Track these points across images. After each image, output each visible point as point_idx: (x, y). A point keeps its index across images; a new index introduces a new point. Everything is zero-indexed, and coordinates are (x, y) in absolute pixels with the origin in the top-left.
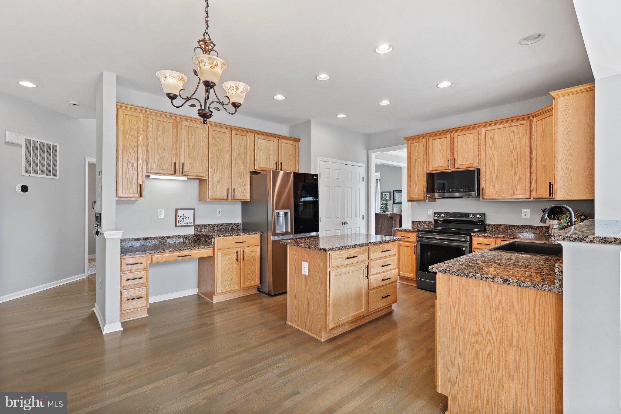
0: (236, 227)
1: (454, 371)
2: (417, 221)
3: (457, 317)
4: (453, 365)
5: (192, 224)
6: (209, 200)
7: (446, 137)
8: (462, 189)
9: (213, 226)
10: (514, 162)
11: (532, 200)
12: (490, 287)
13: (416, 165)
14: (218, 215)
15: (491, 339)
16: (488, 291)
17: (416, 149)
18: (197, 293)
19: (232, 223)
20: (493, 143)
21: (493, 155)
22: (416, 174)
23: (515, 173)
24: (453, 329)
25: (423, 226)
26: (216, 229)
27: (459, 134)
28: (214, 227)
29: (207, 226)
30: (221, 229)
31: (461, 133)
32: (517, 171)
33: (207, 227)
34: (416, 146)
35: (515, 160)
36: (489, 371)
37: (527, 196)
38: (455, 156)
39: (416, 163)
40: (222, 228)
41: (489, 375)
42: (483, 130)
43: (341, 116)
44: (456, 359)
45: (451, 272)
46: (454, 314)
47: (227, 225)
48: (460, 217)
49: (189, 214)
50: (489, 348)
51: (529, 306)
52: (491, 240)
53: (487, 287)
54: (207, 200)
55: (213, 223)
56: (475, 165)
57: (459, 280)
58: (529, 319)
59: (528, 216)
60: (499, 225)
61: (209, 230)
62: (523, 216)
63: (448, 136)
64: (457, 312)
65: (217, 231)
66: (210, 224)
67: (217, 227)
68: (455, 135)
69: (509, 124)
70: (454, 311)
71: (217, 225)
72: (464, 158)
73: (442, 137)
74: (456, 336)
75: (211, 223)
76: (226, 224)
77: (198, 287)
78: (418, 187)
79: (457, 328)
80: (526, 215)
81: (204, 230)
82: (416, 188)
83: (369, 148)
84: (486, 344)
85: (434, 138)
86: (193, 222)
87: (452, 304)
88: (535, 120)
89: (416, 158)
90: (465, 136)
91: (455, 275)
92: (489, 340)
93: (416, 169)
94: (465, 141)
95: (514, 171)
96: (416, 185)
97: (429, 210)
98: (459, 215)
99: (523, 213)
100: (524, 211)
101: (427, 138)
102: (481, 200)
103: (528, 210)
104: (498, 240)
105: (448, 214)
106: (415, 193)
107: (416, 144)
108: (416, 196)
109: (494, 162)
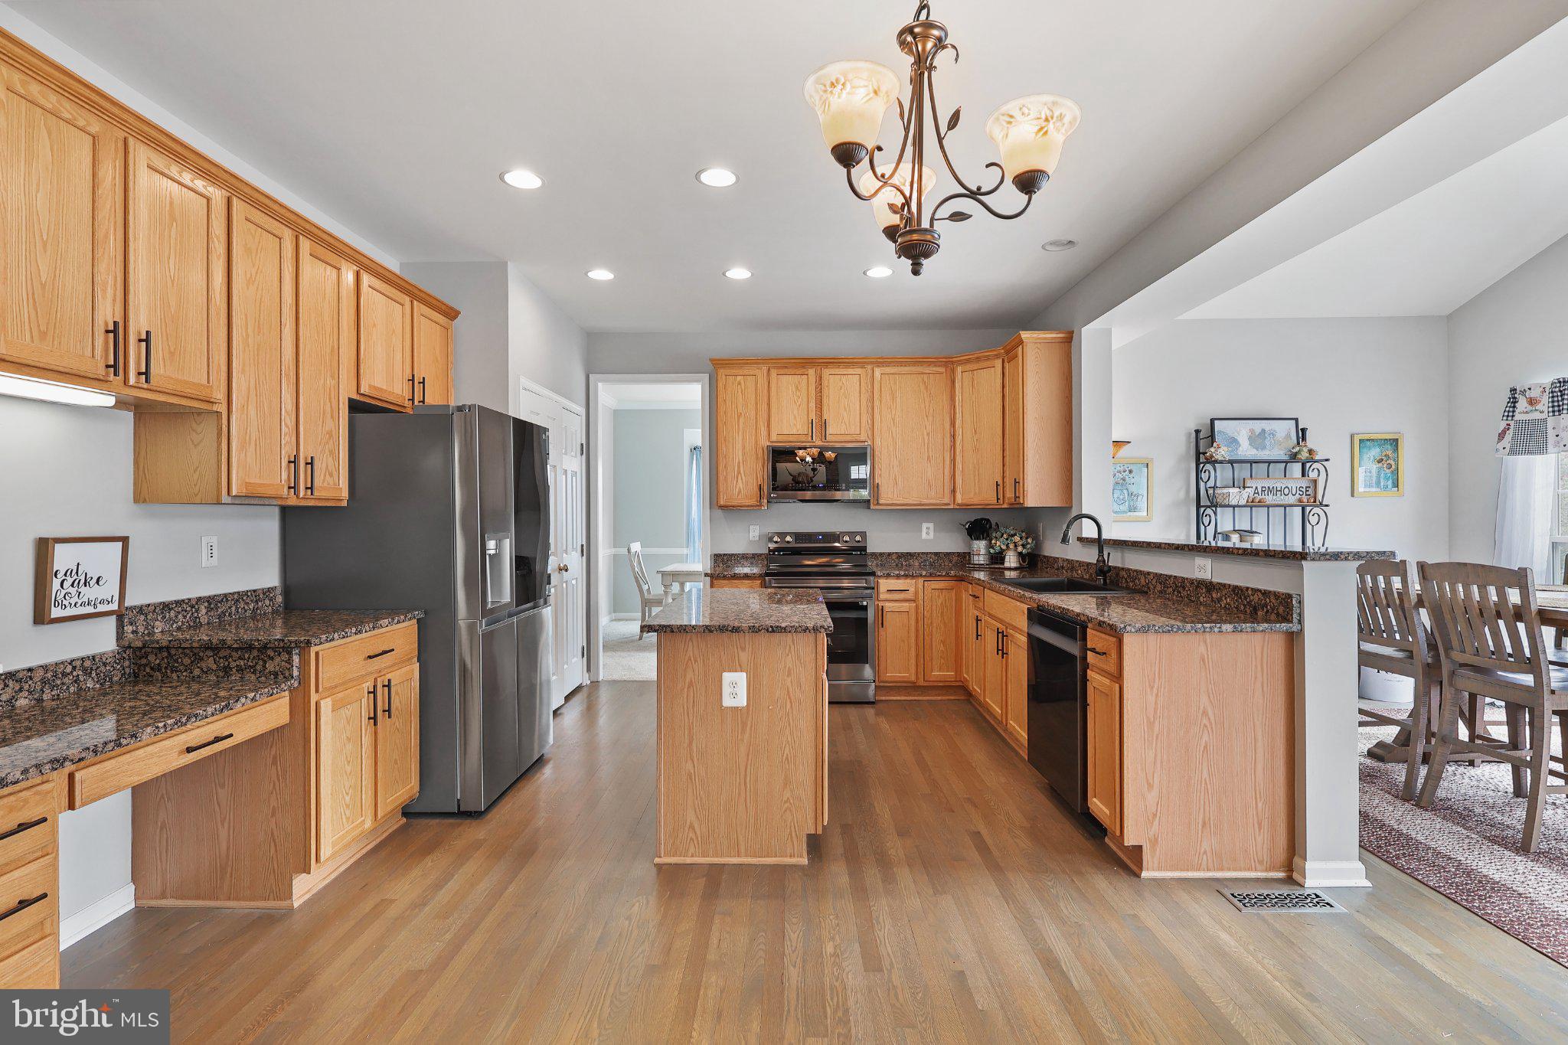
0: (267, 602)
1: (1152, 797)
2: (725, 554)
3: (1156, 703)
4: (1150, 786)
5: (114, 607)
6: (228, 500)
7: (806, 373)
8: (844, 485)
9: (193, 607)
10: (926, 437)
11: (951, 507)
12: (1205, 642)
13: (738, 425)
14: (205, 561)
15: (1208, 725)
16: (1202, 649)
17: (740, 391)
18: (133, 906)
19: (255, 591)
20: (893, 400)
22: (739, 446)
23: (928, 457)
24: (1151, 724)
25: (739, 565)
26: (204, 620)
27: (833, 371)
28: (197, 611)
29: (170, 609)
30: (219, 617)
31: (837, 371)
32: (931, 456)
33: (173, 613)
34: (739, 383)
35: (928, 434)
36: (1205, 775)
37: (948, 500)
38: (825, 417)
39: (738, 421)
40: (224, 613)
41: (1205, 780)
42: (878, 372)
43: (601, 274)
44: (1155, 775)
45: (1157, 628)
46: (1151, 699)
47: (240, 596)
49: (103, 560)
50: (1205, 738)
51: (1256, 658)
52: (908, 581)
53: (1201, 643)
54: (225, 499)
55: (194, 594)
56: (863, 438)
57: (1158, 641)
58: (1256, 678)
59: (931, 536)
60: (889, 554)
61: (180, 624)
62: (924, 536)
63: (811, 372)
64: (1157, 695)
65: (208, 623)
66: (183, 601)
67: (209, 609)
68: (826, 372)
69: (920, 369)
70: (1152, 695)
71: (211, 601)
72: (842, 422)
73: (797, 373)
74: (1155, 735)
75: (185, 597)
76: (236, 596)
77: (134, 880)
78: (743, 476)
79: (1157, 722)
80: (927, 533)
81: (159, 626)
82: (740, 478)
83: (592, 369)
84: (1201, 732)
85: (782, 372)
86: (116, 598)
87: (1147, 684)
88: (959, 369)
89: (740, 411)
90: (844, 379)
91: (1163, 632)
92: (1205, 726)
93: (739, 434)
94: (844, 389)
95: (926, 455)
96: (739, 472)
97: (750, 527)
98: (820, 537)
99: (924, 530)
100: (925, 526)
101: (765, 368)
102: (872, 507)
103: (931, 525)
104: (921, 581)
105: (798, 536)
106: (737, 490)
107: (739, 378)
108: (740, 497)
109: (894, 435)
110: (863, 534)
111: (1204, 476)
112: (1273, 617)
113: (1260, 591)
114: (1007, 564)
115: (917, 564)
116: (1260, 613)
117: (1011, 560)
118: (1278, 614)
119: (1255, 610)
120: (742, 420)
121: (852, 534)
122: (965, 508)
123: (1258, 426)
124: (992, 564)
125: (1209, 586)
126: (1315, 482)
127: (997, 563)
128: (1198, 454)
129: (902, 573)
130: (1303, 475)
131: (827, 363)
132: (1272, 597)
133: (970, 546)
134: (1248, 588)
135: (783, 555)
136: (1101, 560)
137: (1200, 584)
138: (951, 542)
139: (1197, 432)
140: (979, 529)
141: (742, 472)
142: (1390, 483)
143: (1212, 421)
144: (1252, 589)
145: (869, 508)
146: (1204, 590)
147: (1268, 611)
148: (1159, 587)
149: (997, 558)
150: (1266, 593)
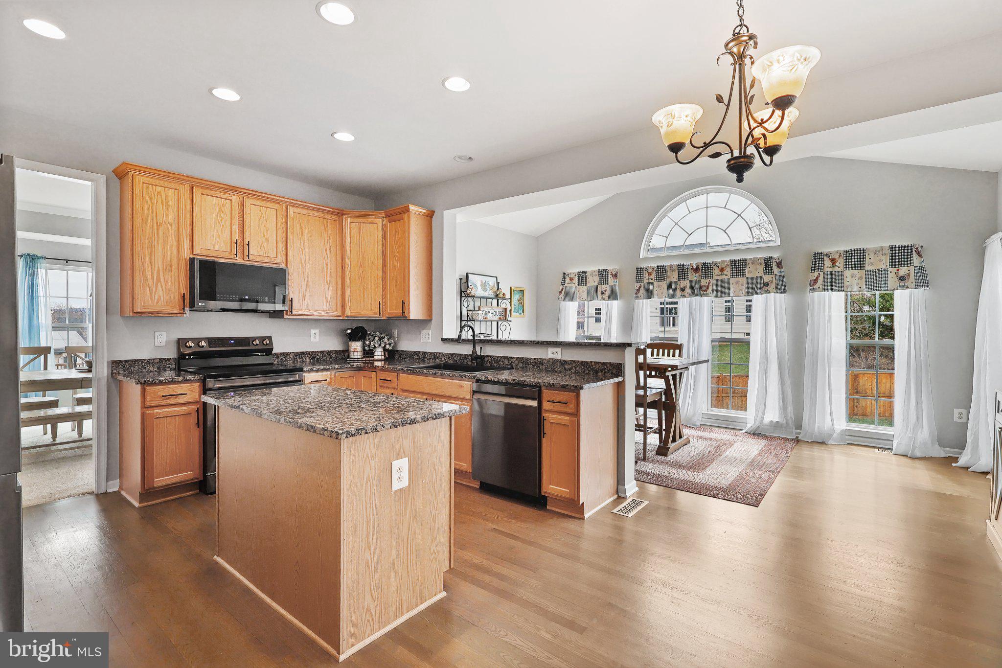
2: (126, 361)
7: (230, 198)
8: (267, 298)
11: (341, 318)
17: (160, 201)
20: (302, 234)
21: (302, 252)
22: (159, 254)
23: (326, 282)
25: (144, 371)
27: (254, 202)
31: (257, 203)
32: (328, 279)
34: (159, 193)
35: (327, 264)
37: (339, 313)
38: (247, 239)
39: (158, 230)
42: (291, 211)
48: (236, 344)
59: (317, 339)
60: (288, 354)
62: (312, 339)
63: (234, 198)
68: (248, 202)
69: (320, 214)
72: (261, 246)
73: (222, 196)
78: (163, 284)
80: (315, 337)
82: (160, 286)
85: (205, 191)
88: (349, 220)
89: (160, 219)
90: (261, 209)
93: (158, 243)
94: (262, 218)
95: (325, 279)
96: (158, 280)
97: (157, 333)
98: (233, 342)
99: (312, 335)
100: (313, 331)
101: (188, 187)
102: (285, 316)
103: (317, 331)
104: (333, 372)
105: (211, 341)
106: (156, 297)
107: (159, 189)
108: (159, 304)
109: (303, 261)
110: (270, 338)
111: (465, 304)
112: (609, 375)
113: (600, 363)
114: (375, 357)
115: (308, 360)
116: (600, 374)
117: (379, 354)
118: (612, 373)
119: (596, 372)
120: (162, 229)
121: (263, 339)
122: (350, 320)
123: (484, 279)
124: (364, 357)
125: (563, 363)
126: (506, 309)
127: (368, 357)
128: (461, 292)
129: (322, 367)
130: (498, 306)
131: (250, 194)
132: (608, 366)
133: (348, 346)
134: (591, 362)
135: (193, 358)
136: (474, 351)
137: (555, 361)
138: (333, 344)
139: (461, 279)
140: (358, 333)
141: (162, 280)
142: (521, 311)
143: (467, 274)
144: (595, 362)
145: (283, 318)
146: (558, 365)
147: (605, 372)
148: (521, 365)
149: (368, 354)
150: (603, 364)
